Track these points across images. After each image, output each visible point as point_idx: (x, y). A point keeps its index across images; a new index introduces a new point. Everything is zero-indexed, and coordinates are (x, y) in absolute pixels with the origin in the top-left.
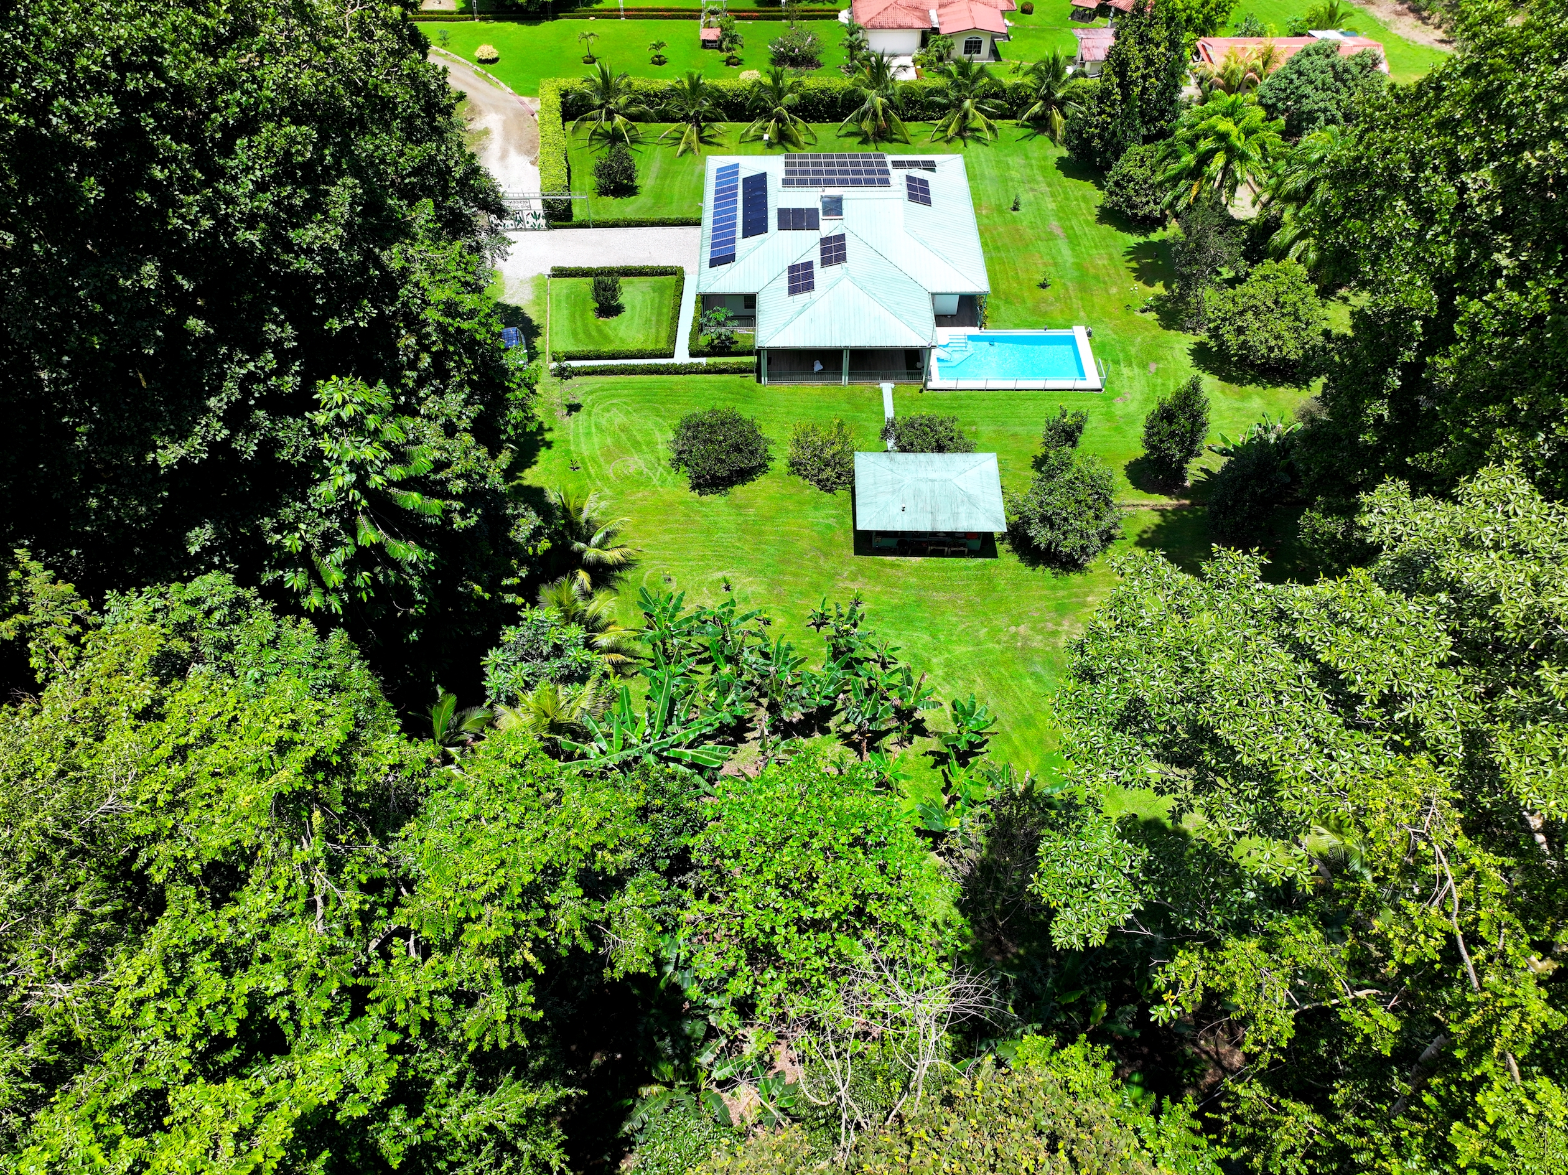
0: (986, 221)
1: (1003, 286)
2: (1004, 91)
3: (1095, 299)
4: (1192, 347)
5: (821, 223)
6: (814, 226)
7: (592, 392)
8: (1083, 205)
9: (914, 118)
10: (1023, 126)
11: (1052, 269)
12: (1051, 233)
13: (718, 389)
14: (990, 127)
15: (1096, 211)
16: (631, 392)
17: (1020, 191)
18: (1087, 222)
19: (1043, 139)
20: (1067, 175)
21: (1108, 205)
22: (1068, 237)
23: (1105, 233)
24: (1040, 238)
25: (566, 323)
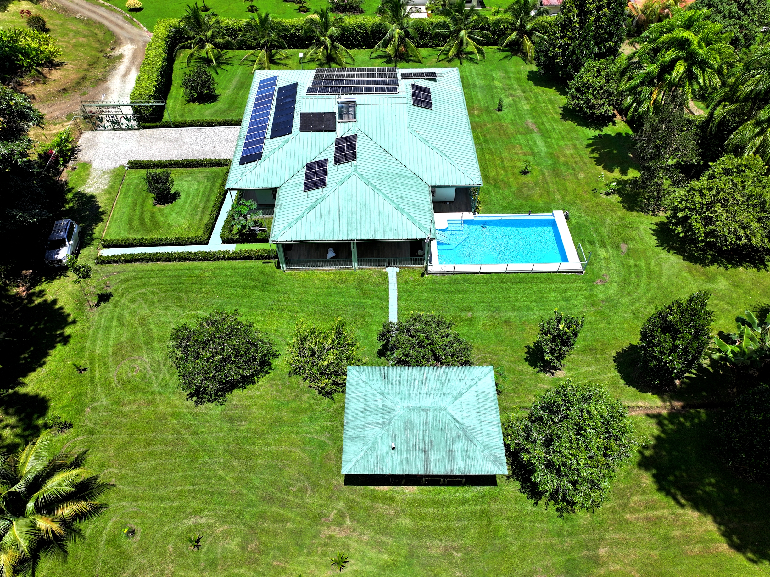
0: (477, 119)
1: (492, 173)
2: (489, 25)
3: (568, 184)
4: (654, 227)
5: (338, 125)
6: (332, 128)
7: (125, 281)
8: (549, 106)
9: (425, 46)
10: (503, 51)
11: (530, 158)
12: (527, 128)
13: (240, 276)
14: (480, 51)
15: (560, 111)
16: (162, 280)
17: (502, 96)
18: (554, 119)
19: (517, 59)
20: (536, 84)
21: (571, 107)
22: (540, 131)
23: (568, 127)
24: (518, 132)
25: (127, 210)
